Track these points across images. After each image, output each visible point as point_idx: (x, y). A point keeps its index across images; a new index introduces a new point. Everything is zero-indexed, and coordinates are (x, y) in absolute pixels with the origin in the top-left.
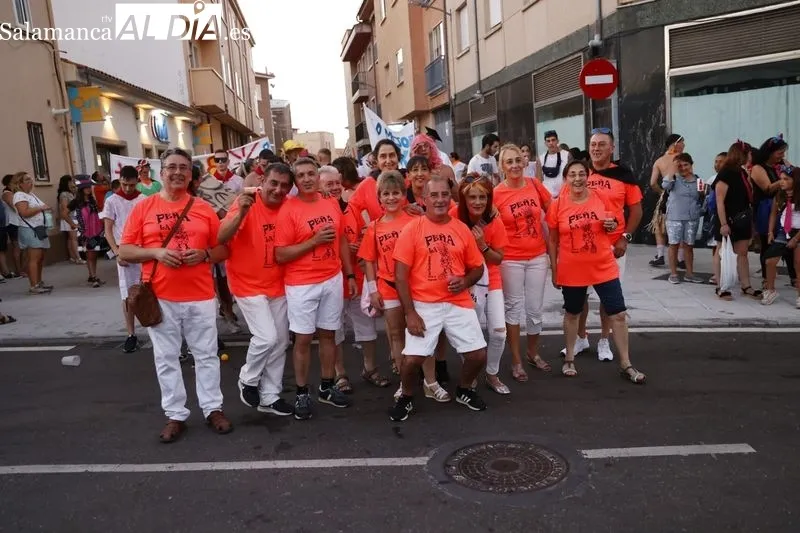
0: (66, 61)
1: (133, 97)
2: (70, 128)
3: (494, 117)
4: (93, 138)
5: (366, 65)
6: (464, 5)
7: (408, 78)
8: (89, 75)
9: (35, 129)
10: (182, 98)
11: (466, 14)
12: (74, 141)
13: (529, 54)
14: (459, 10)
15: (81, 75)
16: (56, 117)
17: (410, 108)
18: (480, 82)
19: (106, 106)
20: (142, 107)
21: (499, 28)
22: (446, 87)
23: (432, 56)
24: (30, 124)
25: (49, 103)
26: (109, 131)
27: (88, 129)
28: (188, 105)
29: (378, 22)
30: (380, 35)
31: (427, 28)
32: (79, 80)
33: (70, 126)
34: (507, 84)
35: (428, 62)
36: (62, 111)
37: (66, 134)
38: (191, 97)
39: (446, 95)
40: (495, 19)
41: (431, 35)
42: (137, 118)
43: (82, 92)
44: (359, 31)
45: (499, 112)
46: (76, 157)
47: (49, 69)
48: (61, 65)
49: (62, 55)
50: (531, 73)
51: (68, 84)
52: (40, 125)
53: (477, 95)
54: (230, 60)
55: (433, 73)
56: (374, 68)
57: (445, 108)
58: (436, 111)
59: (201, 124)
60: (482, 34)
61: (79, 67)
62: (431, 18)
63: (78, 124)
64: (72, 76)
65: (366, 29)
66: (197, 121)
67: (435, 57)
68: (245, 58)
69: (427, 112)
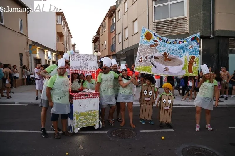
0: (30, 40)
1: (44, 48)
2: (29, 55)
3: (125, 58)
4: (34, 57)
5: (97, 44)
6: (120, 33)
7: (107, 48)
8: (34, 43)
9: (21, 55)
10: (55, 49)
11: (120, 35)
12: (30, 58)
13: (134, 44)
14: (119, 34)
15: (33, 43)
16: (26, 52)
17: (107, 54)
18: (123, 50)
19: (38, 50)
20: (46, 51)
21: (127, 39)
22: (115, 50)
23: (112, 43)
24: (20, 54)
25: (25, 49)
26: (38, 56)
27: (33, 55)
28: (56, 51)
29: (101, 35)
30: (101, 38)
31: (112, 37)
32: (32, 44)
33: (29, 54)
34: (129, 51)
35: (112, 44)
36: (28, 51)
37: (28, 56)
38: (57, 49)
39: (115, 52)
40: (127, 37)
41: (112, 39)
42: (44, 53)
43: (33, 47)
44: (96, 36)
45: (127, 57)
46: (30, 61)
47: (26, 41)
48: (28, 41)
49: (29, 39)
50: (134, 49)
51: (30, 45)
52: (22, 54)
53: (122, 52)
54: (66, 41)
55: (112, 47)
56: (99, 45)
57: (115, 55)
58: (113, 55)
59: (59, 55)
60: (124, 39)
61: (32, 41)
62: (113, 35)
63: (31, 54)
64: (31, 43)
65: (98, 36)
66: (58, 54)
67: (113, 43)
68: (70, 41)
69: (111, 55)
